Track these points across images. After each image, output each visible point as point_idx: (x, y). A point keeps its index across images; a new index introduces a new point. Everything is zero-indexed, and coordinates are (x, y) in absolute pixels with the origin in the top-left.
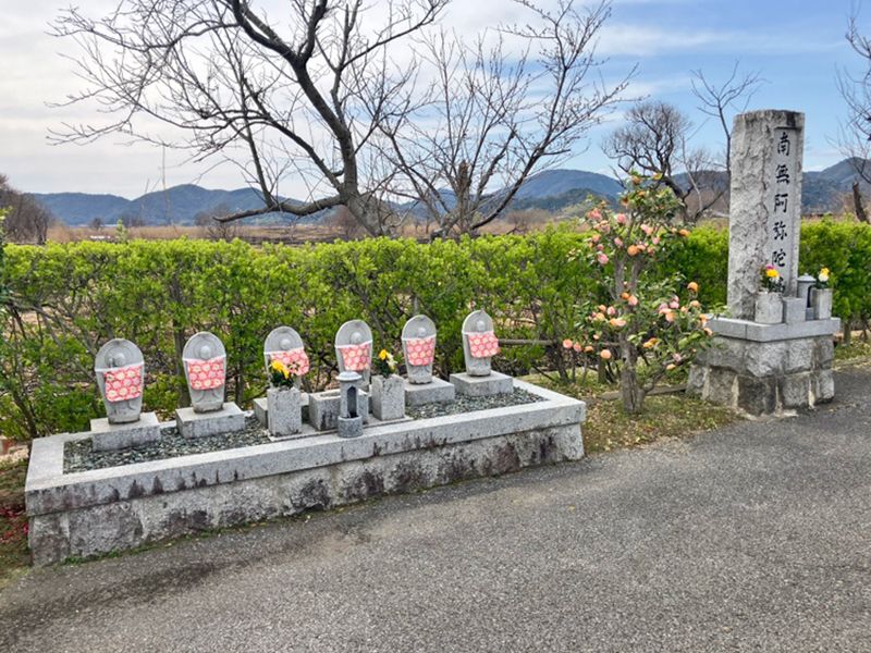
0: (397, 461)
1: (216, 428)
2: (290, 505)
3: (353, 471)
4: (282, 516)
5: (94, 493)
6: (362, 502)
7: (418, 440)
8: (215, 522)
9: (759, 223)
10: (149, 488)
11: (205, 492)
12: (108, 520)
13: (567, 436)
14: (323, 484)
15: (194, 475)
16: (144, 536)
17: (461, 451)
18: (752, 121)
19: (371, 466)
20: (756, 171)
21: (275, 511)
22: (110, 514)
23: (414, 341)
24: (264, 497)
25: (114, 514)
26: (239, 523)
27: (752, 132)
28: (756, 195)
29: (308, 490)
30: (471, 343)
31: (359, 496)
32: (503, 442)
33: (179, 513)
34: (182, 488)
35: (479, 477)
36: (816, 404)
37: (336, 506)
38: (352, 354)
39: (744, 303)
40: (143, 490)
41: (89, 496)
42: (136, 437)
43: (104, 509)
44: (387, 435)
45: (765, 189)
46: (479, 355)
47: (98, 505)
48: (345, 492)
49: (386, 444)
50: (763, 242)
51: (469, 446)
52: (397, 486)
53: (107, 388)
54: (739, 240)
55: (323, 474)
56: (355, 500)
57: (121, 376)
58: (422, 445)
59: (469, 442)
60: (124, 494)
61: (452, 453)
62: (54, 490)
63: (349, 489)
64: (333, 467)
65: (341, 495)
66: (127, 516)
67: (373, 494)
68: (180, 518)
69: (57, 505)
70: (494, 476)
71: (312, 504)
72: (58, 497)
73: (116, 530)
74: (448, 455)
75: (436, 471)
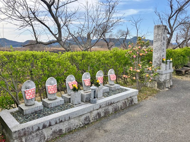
0: (104, 109)
1: (57, 104)
2: (82, 124)
3: (95, 112)
4: (80, 127)
5: (33, 129)
6: (97, 120)
7: (108, 103)
8: (64, 132)
9: (160, 49)
10: (48, 125)
11: (62, 124)
12: (37, 136)
13: (135, 98)
14: (89, 117)
15: (59, 119)
16: (46, 139)
17: (116, 104)
18: (159, 27)
19: (99, 111)
20: (160, 38)
21: (78, 126)
22: (37, 135)
23: (99, 77)
24: (76, 122)
25: (38, 135)
26: (70, 131)
27: (159, 29)
28: (160, 43)
29: (85, 119)
30: (111, 77)
31: (96, 119)
32: (124, 101)
33: (55, 131)
34: (56, 123)
35: (119, 110)
36: (170, 87)
37: (91, 122)
38: (87, 81)
39: (157, 66)
40: (46, 126)
41: (31, 130)
42: (36, 109)
43: (35, 133)
44: (103, 102)
45: (162, 41)
46: (112, 80)
47: (33, 133)
48: (94, 118)
49: (102, 104)
50: (161, 53)
51: (118, 103)
52: (104, 115)
53: (26, 95)
54: (156, 52)
55: (89, 114)
56: (96, 120)
57: (30, 92)
58: (109, 104)
59: (118, 102)
60: (41, 128)
61: (115, 105)
62: (21, 130)
63: (94, 117)
64: (91, 112)
65: (93, 119)
66: (42, 134)
67: (99, 118)
68: (55, 132)
69: (22, 135)
70: (123, 110)
71: (87, 123)
72: (22, 132)
73: (39, 139)
74: (114, 106)
75: (111, 110)
